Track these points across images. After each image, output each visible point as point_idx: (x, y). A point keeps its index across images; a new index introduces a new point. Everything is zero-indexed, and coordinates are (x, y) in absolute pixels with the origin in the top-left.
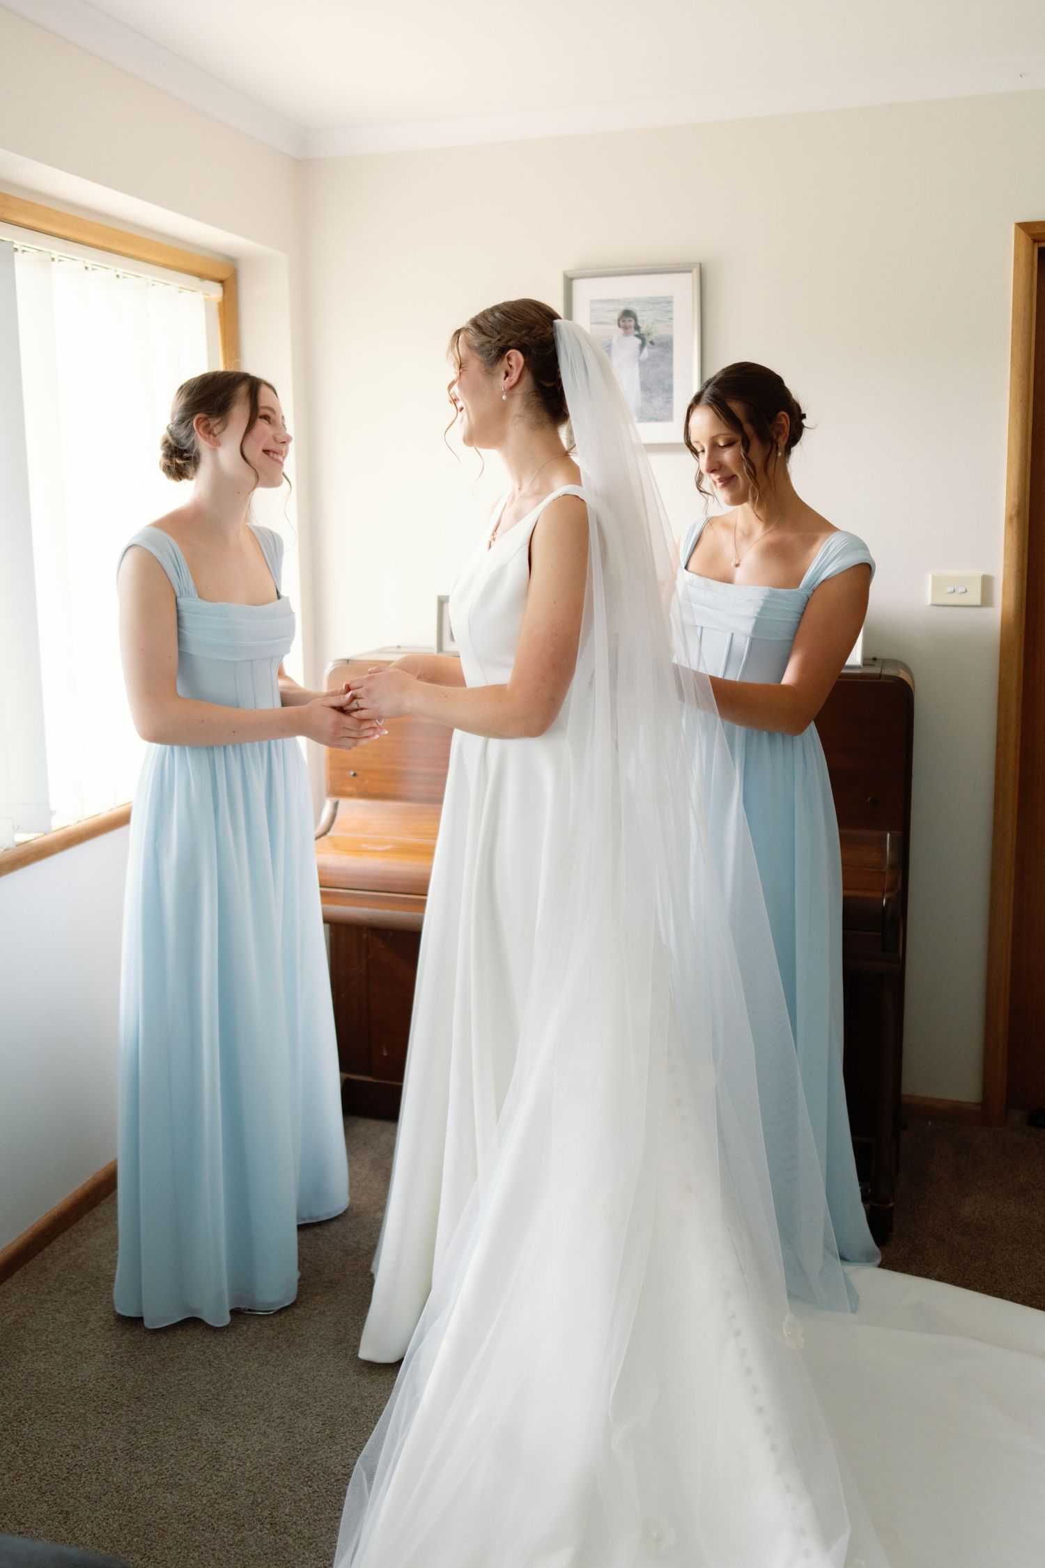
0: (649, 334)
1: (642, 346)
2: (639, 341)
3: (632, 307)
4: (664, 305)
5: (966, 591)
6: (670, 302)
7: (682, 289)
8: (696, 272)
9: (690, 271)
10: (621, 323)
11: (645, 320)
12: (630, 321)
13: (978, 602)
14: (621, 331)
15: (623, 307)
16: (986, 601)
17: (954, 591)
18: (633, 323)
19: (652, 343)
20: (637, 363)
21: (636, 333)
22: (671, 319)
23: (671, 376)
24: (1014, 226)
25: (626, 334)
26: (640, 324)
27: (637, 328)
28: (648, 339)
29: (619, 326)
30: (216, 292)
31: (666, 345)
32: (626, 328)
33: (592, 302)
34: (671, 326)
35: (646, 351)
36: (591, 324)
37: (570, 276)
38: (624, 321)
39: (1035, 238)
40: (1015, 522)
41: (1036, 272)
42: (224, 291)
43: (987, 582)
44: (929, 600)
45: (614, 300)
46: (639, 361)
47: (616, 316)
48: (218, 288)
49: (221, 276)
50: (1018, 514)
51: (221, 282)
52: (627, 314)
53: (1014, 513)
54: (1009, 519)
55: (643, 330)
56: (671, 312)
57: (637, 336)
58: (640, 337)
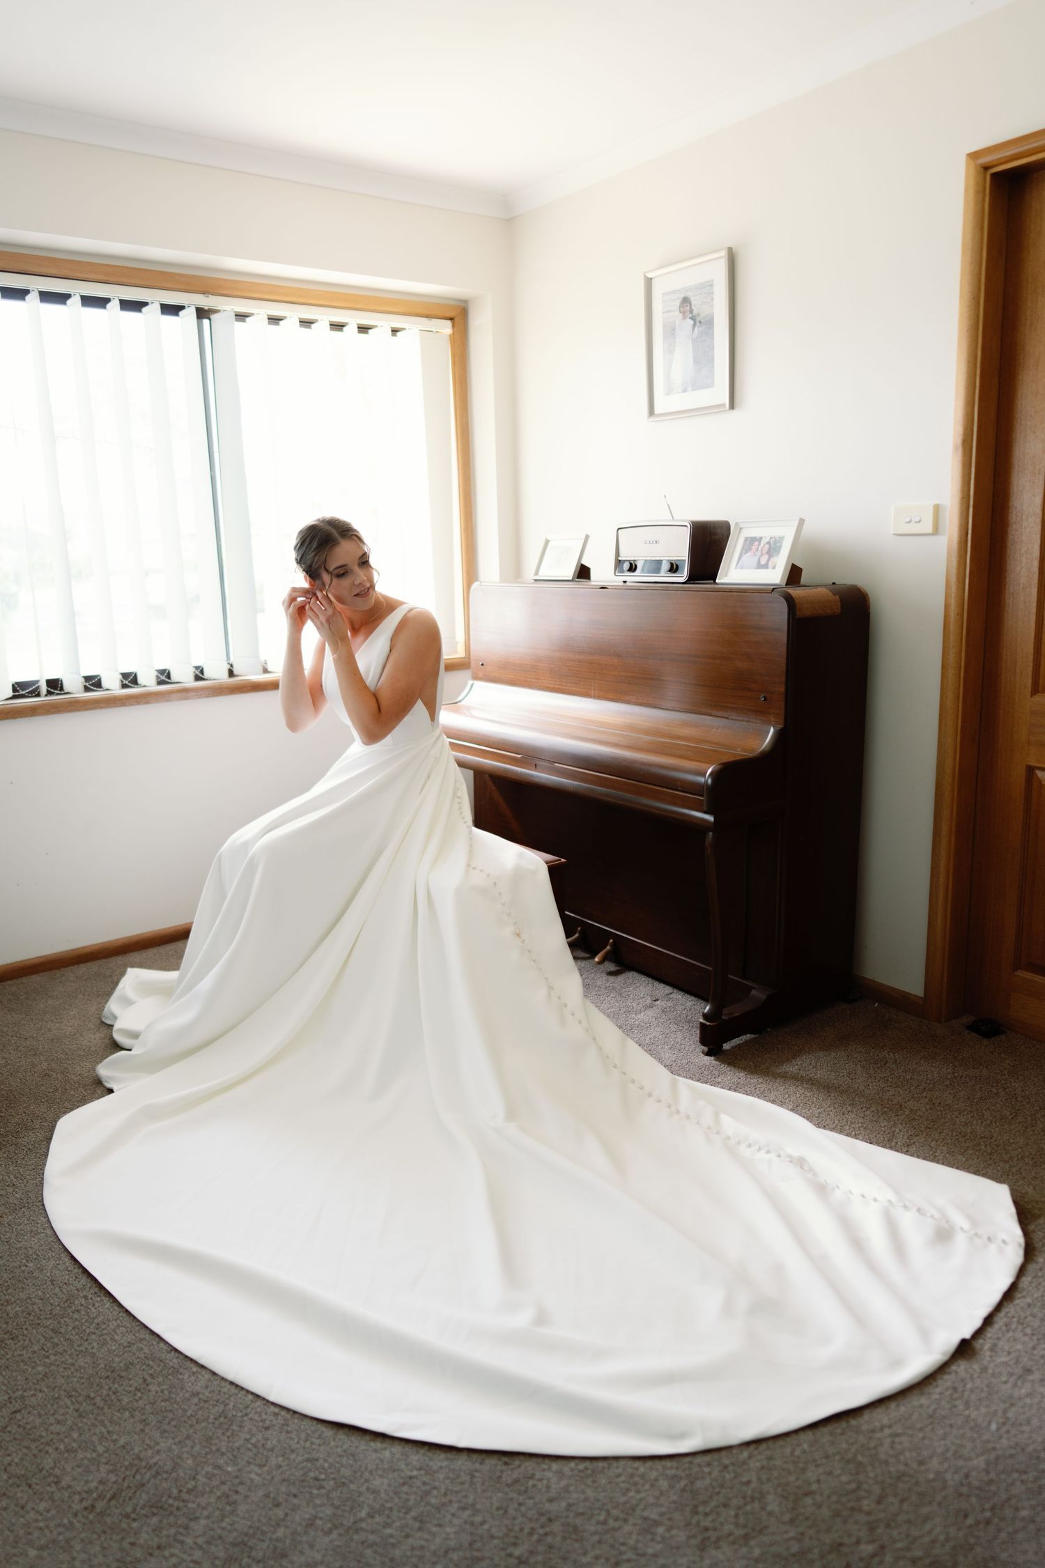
1: (694, 325)
2: (692, 322)
3: (690, 294)
4: (709, 288)
5: (920, 521)
6: (712, 286)
7: (719, 273)
8: (728, 257)
9: (724, 255)
10: (682, 310)
12: (687, 306)
13: (930, 530)
14: (681, 316)
15: (682, 296)
16: (936, 531)
17: (911, 520)
18: (688, 308)
19: (700, 322)
20: (691, 341)
21: (691, 316)
22: (713, 299)
23: (712, 348)
25: (684, 318)
26: (693, 308)
27: (691, 311)
28: (698, 319)
29: (680, 312)
30: (446, 328)
31: (709, 323)
32: (684, 313)
33: (664, 294)
34: (712, 306)
35: (696, 330)
36: (663, 313)
37: (649, 275)
38: (683, 307)
39: (985, 165)
40: (960, 449)
41: (987, 199)
42: (453, 325)
43: (937, 509)
44: (891, 529)
45: (676, 291)
46: (692, 339)
47: (678, 303)
48: (449, 323)
49: (449, 315)
51: (451, 319)
52: (686, 301)
53: (959, 441)
55: (695, 312)
56: (712, 293)
57: (690, 318)
58: (693, 318)
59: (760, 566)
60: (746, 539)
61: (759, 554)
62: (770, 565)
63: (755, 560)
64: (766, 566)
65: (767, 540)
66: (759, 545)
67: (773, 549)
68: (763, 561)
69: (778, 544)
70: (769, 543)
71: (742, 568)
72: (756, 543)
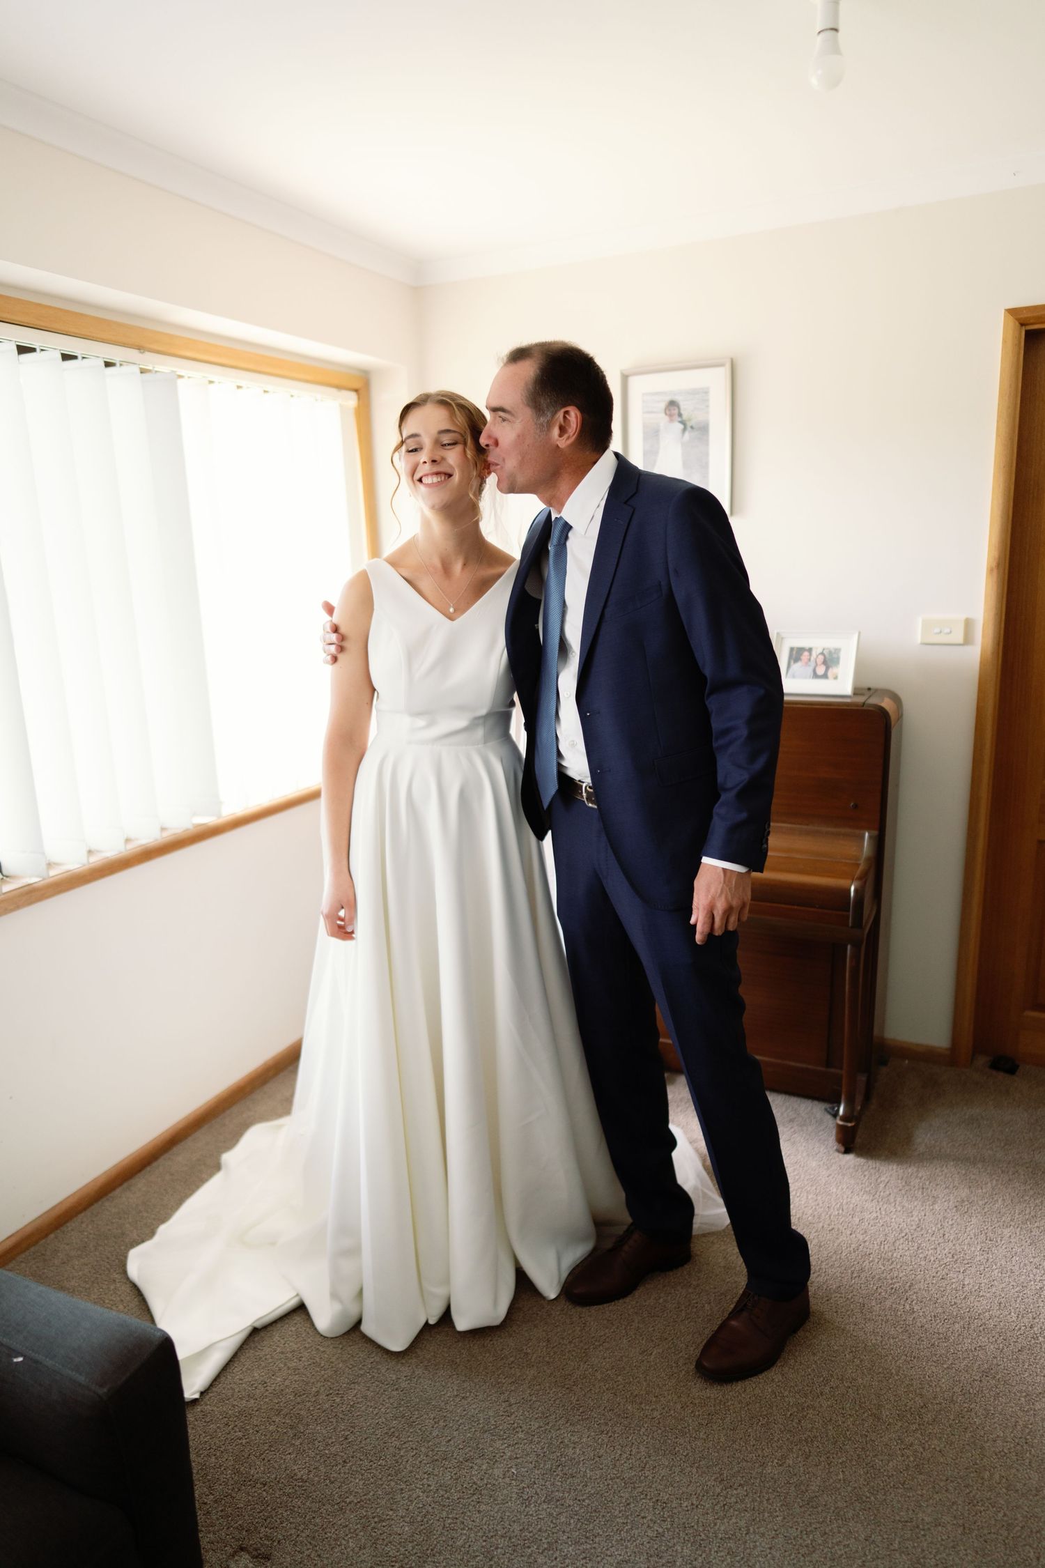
0: (690, 420)
1: (684, 430)
2: (681, 426)
3: (678, 398)
4: (702, 394)
5: (951, 632)
6: (706, 392)
7: (717, 381)
8: (728, 366)
9: (722, 365)
10: (668, 412)
11: (686, 407)
12: (674, 410)
13: (961, 640)
14: (667, 418)
15: (668, 398)
16: (968, 640)
17: (941, 632)
18: (676, 411)
19: (692, 427)
20: (680, 442)
21: (680, 419)
22: (708, 406)
23: (707, 454)
24: (1003, 311)
25: (671, 421)
26: (682, 412)
27: (680, 415)
28: (689, 424)
29: (666, 414)
30: (351, 400)
31: (702, 430)
32: (671, 416)
33: (644, 394)
34: (708, 413)
35: (687, 434)
36: (643, 413)
37: (626, 374)
38: (669, 410)
39: (1022, 322)
40: (995, 571)
41: (1022, 352)
42: (359, 399)
43: (968, 624)
44: (919, 641)
45: (661, 393)
46: (682, 441)
47: (663, 405)
48: (353, 395)
49: (356, 386)
50: (998, 565)
51: (356, 391)
52: (672, 404)
53: (994, 564)
54: (990, 571)
55: (685, 417)
56: (708, 400)
57: (679, 422)
58: (683, 422)
59: (815, 676)
60: (792, 649)
61: (812, 664)
62: (830, 674)
63: (810, 670)
64: (825, 676)
65: (820, 650)
66: (810, 655)
67: (830, 660)
68: (821, 670)
69: (835, 656)
70: (822, 653)
71: (794, 677)
72: (806, 654)
